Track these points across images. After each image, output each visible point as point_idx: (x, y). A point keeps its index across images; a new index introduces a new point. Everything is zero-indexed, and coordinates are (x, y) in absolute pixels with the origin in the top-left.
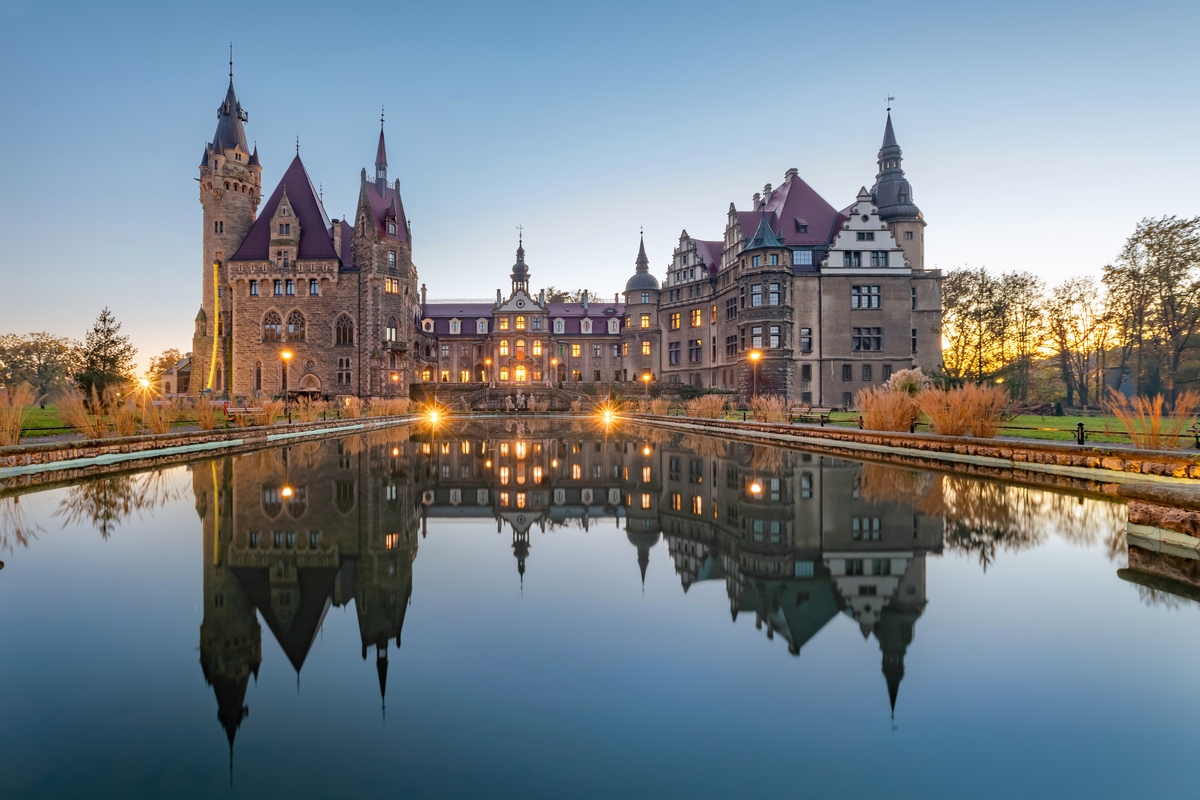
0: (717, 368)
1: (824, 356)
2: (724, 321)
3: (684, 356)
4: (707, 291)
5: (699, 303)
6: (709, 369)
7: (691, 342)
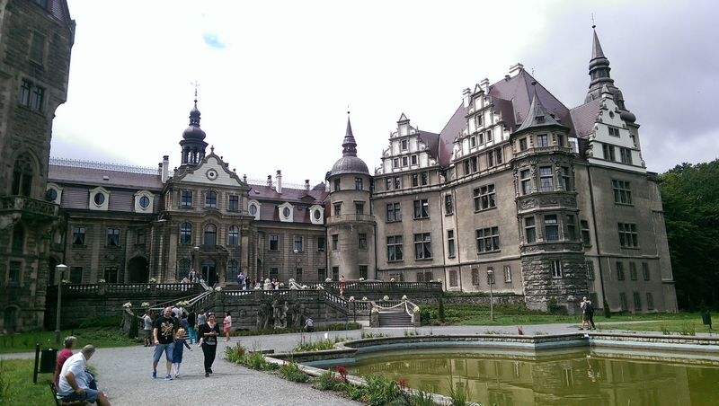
0: (460, 265)
1: (602, 253)
2: (470, 212)
3: (408, 252)
4: (436, 181)
5: (427, 192)
6: (444, 267)
7: (417, 236)
